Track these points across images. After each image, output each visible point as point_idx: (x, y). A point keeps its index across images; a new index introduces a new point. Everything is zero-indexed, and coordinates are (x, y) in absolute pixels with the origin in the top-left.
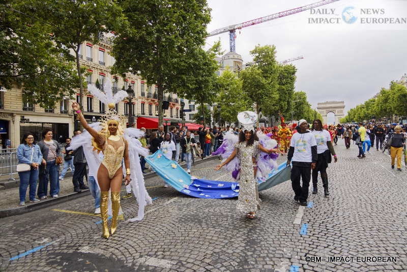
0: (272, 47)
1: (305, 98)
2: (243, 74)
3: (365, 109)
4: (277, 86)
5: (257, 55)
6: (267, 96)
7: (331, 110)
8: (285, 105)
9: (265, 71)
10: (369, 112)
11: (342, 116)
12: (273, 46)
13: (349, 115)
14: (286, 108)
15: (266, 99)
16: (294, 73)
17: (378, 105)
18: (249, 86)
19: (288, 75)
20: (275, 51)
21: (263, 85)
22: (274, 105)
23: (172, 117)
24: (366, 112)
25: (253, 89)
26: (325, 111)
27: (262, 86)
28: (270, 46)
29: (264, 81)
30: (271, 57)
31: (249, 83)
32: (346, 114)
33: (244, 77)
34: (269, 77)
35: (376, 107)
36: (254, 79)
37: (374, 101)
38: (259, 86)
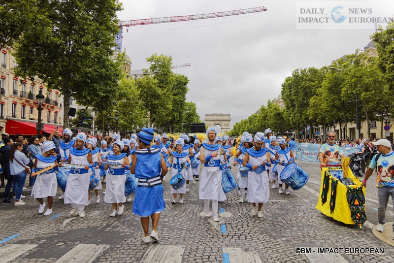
0: (168, 57)
1: (194, 109)
2: (140, 82)
3: (248, 124)
4: (172, 97)
5: (154, 63)
6: (162, 107)
7: (218, 122)
8: (177, 115)
9: (161, 82)
10: (252, 126)
11: (228, 130)
12: (170, 57)
13: (235, 128)
14: (178, 119)
15: (161, 110)
16: (185, 84)
17: (259, 121)
18: (145, 95)
19: (181, 85)
20: (171, 62)
21: (159, 95)
22: (166, 116)
23: (49, 122)
24: (250, 127)
25: (149, 99)
26: (212, 123)
27: (157, 97)
28: (167, 57)
29: (159, 91)
30: (167, 68)
31: (145, 92)
32: (232, 128)
33: (140, 85)
34: (165, 88)
35: (257, 123)
36: (150, 88)
37: (256, 117)
38: (155, 96)
